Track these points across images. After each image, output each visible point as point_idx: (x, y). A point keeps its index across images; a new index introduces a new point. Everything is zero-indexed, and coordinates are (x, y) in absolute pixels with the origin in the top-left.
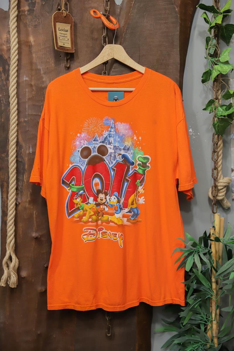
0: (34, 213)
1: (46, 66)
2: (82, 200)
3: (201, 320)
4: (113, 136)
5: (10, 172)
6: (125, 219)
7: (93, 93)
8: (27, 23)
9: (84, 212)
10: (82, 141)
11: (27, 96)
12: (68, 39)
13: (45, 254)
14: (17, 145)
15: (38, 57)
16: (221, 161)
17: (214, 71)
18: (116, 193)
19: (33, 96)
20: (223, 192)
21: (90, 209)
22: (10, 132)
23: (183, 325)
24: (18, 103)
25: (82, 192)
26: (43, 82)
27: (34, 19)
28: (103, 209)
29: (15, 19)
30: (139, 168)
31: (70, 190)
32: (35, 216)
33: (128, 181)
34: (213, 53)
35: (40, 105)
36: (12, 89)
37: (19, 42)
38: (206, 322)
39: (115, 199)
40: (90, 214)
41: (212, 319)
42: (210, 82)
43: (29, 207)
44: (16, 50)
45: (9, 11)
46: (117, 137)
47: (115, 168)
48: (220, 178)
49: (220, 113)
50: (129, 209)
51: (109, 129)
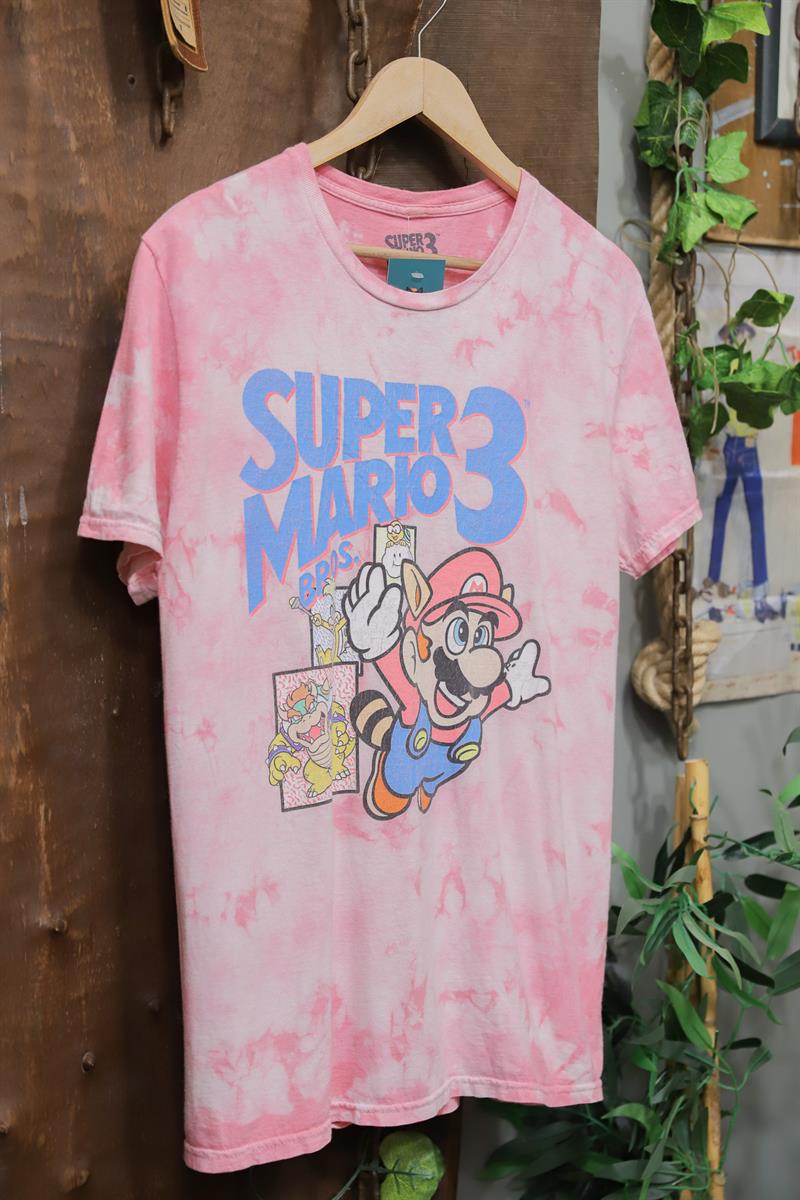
0: (38, 813)
1: (84, 118)
13: (84, 1003)
15: (50, 69)
17: (692, 214)
19: (27, 254)
32: (42, 824)
35: (64, 297)
41: (710, 1167)
43: (23, 783)
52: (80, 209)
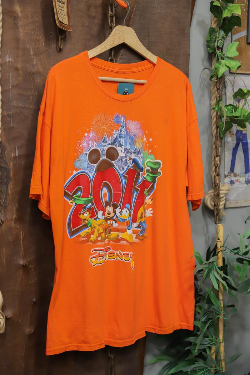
0: (20, 234)
1: (36, 46)
2: (90, 214)
4: (123, 136)
6: (134, 236)
7: (103, 84)
9: (92, 229)
10: (90, 142)
11: (11, 82)
12: (65, 14)
13: (33, 285)
15: (26, 33)
17: (221, 66)
18: (128, 205)
19: (19, 83)
21: (99, 225)
25: (90, 204)
26: (33, 66)
28: (111, 225)
30: (148, 175)
31: (73, 203)
32: (21, 237)
33: (137, 190)
34: (222, 46)
35: (29, 94)
37: (3, 12)
39: (127, 212)
40: (100, 232)
41: (220, 340)
46: (128, 138)
47: (126, 175)
50: (139, 223)
51: (120, 128)
52: (34, 70)
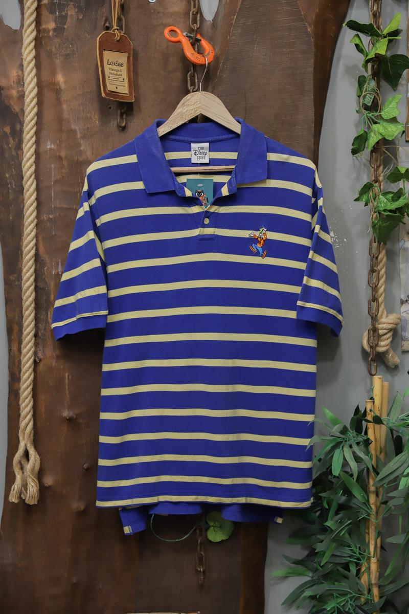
0: (65, 376)
1: (85, 125)
3: (350, 557)
5: (24, 307)
8: (51, 52)
11: (53, 176)
12: (124, 80)
13: (85, 446)
14: (36, 261)
15: (71, 109)
16: (383, 287)
17: (372, 134)
19: (63, 176)
20: (388, 339)
22: (24, 238)
23: (321, 565)
24: (38, 189)
26: (81, 152)
27: (65, 44)
29: (33, 44)
32: (67, 381)
34: (371, 103)
35: (76, 190)
36: (28, 164)
37: (39, 85)
38: (359, 559)
41: (369, 554)
42: (365, 154)
43: (58, 366)
44: (34, 98)
45: (22, 31)
48: (382, 315)
49: (382, 206)
52: (81, 159)
